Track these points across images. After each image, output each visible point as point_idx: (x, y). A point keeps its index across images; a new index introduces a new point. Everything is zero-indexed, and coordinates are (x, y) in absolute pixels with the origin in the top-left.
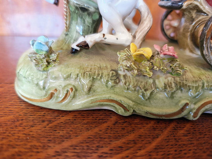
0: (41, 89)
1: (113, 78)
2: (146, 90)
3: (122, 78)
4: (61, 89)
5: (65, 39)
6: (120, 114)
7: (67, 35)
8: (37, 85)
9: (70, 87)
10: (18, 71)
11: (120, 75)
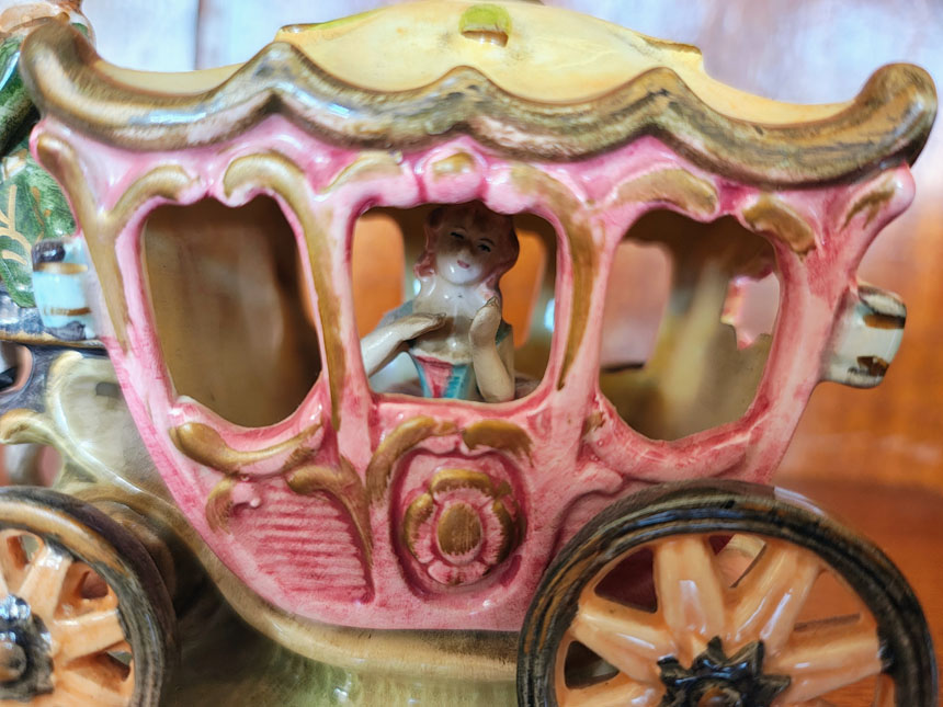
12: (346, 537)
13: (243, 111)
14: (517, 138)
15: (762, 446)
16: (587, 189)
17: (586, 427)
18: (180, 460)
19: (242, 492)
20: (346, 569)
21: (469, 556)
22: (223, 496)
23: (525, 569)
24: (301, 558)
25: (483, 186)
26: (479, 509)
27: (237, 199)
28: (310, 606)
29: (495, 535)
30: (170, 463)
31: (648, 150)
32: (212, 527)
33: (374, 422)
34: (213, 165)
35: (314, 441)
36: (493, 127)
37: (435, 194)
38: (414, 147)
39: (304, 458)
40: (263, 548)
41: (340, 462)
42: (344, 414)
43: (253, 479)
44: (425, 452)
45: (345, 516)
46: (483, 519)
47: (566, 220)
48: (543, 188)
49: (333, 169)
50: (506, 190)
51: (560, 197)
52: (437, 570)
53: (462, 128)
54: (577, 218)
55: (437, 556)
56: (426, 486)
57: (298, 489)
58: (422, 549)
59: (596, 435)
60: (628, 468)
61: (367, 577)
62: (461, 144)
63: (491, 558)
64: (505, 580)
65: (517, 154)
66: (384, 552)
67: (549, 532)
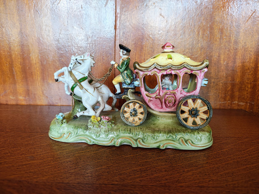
0: (59, 134)
1: (86, 129)
2: (97, 133)
3: (89, 129)
4: (66, 133)
5: (72, 113)
6: (88, 144)
7: (73, 111)
8: (58, 132)
9: (70, 132)
10: (50, 127)
11: (88, 128)
12: (160, 102)
13: (153, 68)
14: (174, 69)
15: (196, 92)
16: (180, 72)
17: (181, 91)
18: (146, 96)
19: (151, 99)
20: (160, 106)
21: (171, 103)
22: (150, 99)
23: (176, 105)
24: (156, 105)
25: (172, 72)
26: (172, 99)
27: (152, 75)
28: (157, 109)
29: (173, 101)
30: (145, 97)
31: (185, 68)
32: (149, 102)
33: (163, 92)
34: (150, 72)
35: (158, 94)
36: (172, 68)
37: (167, 73)
38: (166, 70)
39: (157, 95)
40: (153, 104)
41: (160, 95)
42: (160, 91)
43: (152, 98)
44: (167, 94)
45: (160, 100)
46: (172, 100)
47: (178, 75)
48: (176, 72)
49: (159, 72)
50: (173, 72)
51: (177, 73)
52: (168, 105)
53: (170, 68)
54: (179, 74)
55: (168, 104)
56: (167, 97)
57: (156, 98)
58: (167, 103)
59: (182, 92)
60: (185, 95)
61: (162, 106)
62: (170, 69)
63: (173, 104)
64: (174, 106)
65: (174, 70)
66: (164, 104)
67: (178, 101)
